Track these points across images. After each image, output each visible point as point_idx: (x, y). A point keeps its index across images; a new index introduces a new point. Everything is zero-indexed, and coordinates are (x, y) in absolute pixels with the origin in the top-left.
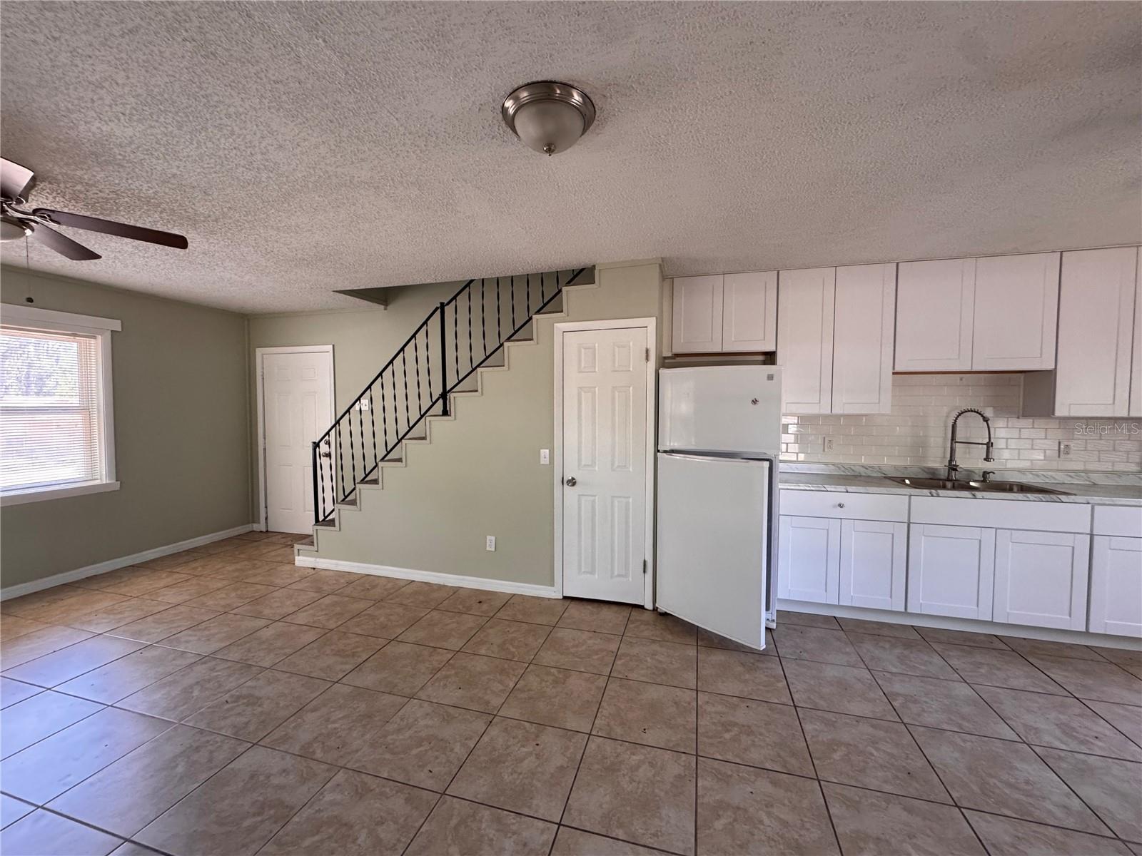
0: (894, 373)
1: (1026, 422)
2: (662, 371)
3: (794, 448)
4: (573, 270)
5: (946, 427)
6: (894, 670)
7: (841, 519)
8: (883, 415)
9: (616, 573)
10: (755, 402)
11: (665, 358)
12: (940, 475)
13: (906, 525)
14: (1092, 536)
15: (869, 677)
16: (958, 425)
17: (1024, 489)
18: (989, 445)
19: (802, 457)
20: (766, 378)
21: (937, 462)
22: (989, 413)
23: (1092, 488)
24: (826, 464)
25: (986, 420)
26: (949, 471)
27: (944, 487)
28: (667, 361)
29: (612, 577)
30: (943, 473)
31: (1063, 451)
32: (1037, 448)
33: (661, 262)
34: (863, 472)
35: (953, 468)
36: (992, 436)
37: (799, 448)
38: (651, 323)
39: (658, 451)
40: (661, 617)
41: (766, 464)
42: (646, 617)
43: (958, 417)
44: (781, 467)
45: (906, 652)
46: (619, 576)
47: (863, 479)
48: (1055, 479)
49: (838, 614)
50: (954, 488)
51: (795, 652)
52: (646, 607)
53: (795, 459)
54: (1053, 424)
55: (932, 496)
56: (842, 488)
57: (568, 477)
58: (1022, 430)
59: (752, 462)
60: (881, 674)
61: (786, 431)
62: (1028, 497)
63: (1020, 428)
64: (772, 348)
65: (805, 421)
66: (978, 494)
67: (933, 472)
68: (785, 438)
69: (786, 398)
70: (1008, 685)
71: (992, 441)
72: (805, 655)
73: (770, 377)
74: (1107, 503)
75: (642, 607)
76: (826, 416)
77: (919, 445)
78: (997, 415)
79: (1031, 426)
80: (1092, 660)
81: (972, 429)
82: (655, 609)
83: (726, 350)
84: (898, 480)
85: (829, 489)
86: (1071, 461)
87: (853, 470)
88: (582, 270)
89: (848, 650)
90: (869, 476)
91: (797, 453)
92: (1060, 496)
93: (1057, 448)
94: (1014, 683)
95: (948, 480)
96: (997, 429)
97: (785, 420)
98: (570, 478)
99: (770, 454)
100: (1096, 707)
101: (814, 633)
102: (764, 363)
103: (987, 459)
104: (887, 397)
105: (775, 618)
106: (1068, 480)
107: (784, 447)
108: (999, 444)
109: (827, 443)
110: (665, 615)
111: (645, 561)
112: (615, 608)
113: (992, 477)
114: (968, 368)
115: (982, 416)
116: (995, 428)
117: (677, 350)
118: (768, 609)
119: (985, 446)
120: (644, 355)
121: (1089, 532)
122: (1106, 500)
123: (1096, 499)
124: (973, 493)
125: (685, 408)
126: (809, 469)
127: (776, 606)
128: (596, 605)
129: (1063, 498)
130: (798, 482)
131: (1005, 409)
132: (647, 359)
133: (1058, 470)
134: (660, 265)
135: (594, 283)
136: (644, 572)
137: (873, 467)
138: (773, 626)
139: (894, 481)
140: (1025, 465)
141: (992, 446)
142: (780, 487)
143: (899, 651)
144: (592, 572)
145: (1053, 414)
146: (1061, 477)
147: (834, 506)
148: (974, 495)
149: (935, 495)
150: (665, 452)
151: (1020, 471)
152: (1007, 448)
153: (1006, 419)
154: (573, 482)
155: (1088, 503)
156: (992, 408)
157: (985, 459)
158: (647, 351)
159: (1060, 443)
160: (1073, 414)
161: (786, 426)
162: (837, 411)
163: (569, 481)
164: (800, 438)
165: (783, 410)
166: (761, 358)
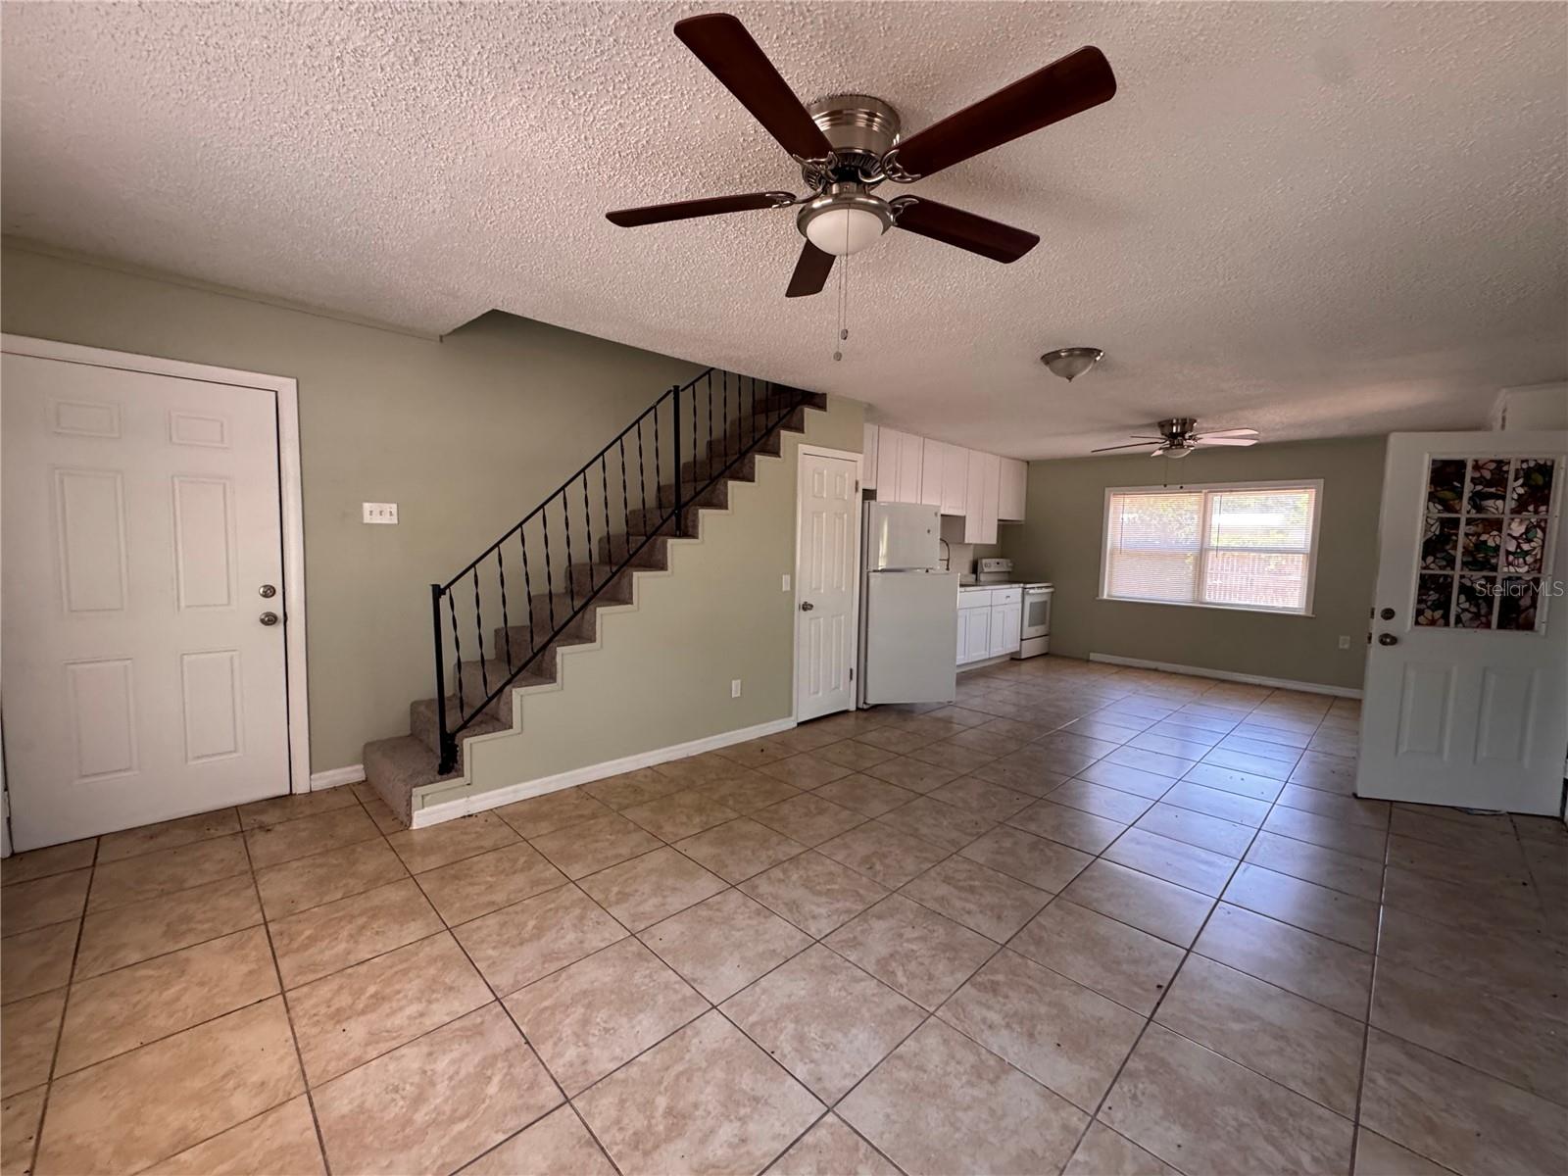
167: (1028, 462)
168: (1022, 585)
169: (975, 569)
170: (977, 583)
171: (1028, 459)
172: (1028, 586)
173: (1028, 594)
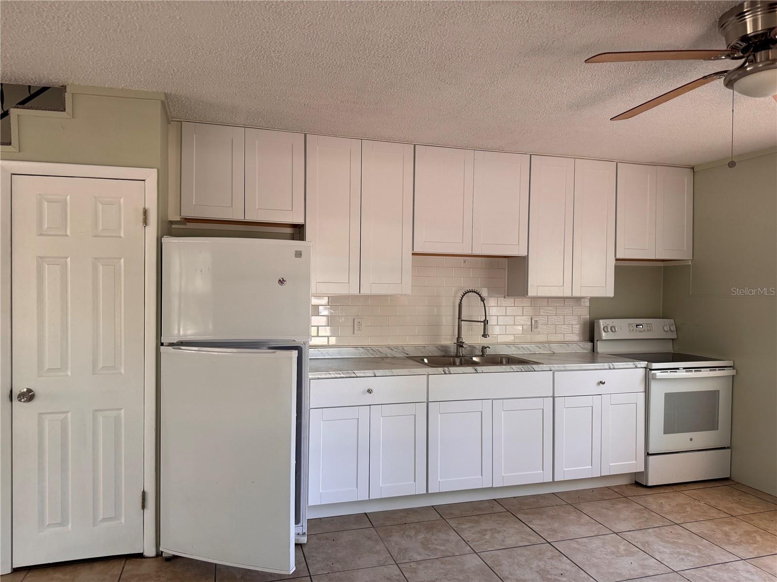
0: (413, 254)
1: (509, 301)
2: (166, 240)
3: (326, 331)
4: (30, 87)
5: (454, 306)
6: (419, 558)
7: (370, 405)
8: (405, 295)
9: (101, 517)
10: (282, 282)
11: (172, 222)
12: (450, 352)
13: (425, 404)
14: (554, 397)
15: (398, 572)
16: (463, 305)
17: (511, 361)
18: (485, 322)
19: (333, 341)
20: (294, 255)
21: (448, 341)
22: (484, 294)
23: (553, 357)
24: (356, 347)
25: (483, 300)
26: (457, 347)
27: (454, 364)
28: (173, 226)
29: (94, 525)
30: (453, 350)
31: (534, 326)
32: (518, 324)
33: (163, 99)
34: (389, 353)
35: (460, 344)
36: (487, 314)
37: (331, 331)
38: (151, 176)
39: (162, 344)
40: (168, 564)
41: (295, 353)
42: (145, 568)
43: (463, 297)
44: (311, 353)
45: (428, 536)
46: (105, 520)
47: (388, 360)
48: (530, 351)
49: (369, 509)
50: (461, 365)
51: (327, 565)
52: (146, 554)
53: (326, 343)
54: (526, 302)
55: (445, 374)
56: (370, 373)
57: (20, 387)
58: (507, 308)
59: (279, 352)
60: (408, 566)
61: (317, 313)
62: (512, 368)
63: (506, 306)
64: (299, 220)
65: (335, 301)
66: (479, 369)
67: (445, 349)
68: (315, 320)
69: (314, 278)
70: (505, 546)
71: (487, 319)
72: (337, 566)
73: (298, 254)
74: (562, 369)
75: (140, 556)
76: (354, 297)
77: (434, 326)
78: (490, 296)
79: (513, 305)
80: (557, 505)
81: (472, 309)
82: (159, 554)
83: (249, 218)
84: (418, 359)
85: (358, 375)
86: (540, 334)
87: (380, 352)
88: (44, 89)
89: (378, 548)
90: (394, 358)
91: (328, 337)
92: (533, 366)
93: (530, 324)
94: (510, 542)
95: (457, 356)
96: (490, 308)
97: (314, 301)
98: (25, 390)
99: (299, 341)
100: (560, 546)
101: (346, 538)
102: (293, 237)
103: (485, 335)
104: (408, 278)
105: (305, 530)
106: (538, 351)
107: (313, 331)
108: (492, 321)
109: (356, 325)
110: (173, 559)
111: (144, 493)
112: (99, 567)
113: (488, 352)
114: (469, 252)
115: (480, 296)
116: (489, 307)
117: (188, 213)
118: (297, 521)
119: (483, 324)
120: (141, 217)
121: (552, 395)
122: (561, 367)
123: (555, 367)
124: (475, 368)
125: (201, 284)
126: (340, 353)
127: (307, 515)
128: (69, 569)
129: (535, 367)
130: (327, 370)
131: (495, 291)
132: (145, 222)
133: (531, 343)
134: (163, 103)
135: (64, 110)
136: (143, 507)
137: (397, 348)
138: (304, 540)
139: (414, 360)
140: (510, 339)
141: (487, 323)
142: (310, 377)
143: (423, 536)
144: (63, 523)
145: (527, 295)
146: (533, 348)
147: (364, 393)
148: (476, 370)
149: (447, 372)
150: (171, 345)
151: (507, 344)
152: (497, 325)
153: (496, 299)
154: (29, 396)
155: (551, 370)
156: (486, 289)
157: (483, 336)
158: (145, 212)
159: (532, 318)
160: (540, 294)
161: (316, 307)
162: (364, 291)
163: (21, 396)
164: (331, 321)
165: (313, 290)
166: (289, 231)
167: (693, 168)
168: (644, 364)
169: (591, 334)
170: (593, 356)
171: (692, 163)
172: (655, 365)
173: (654, 378)
